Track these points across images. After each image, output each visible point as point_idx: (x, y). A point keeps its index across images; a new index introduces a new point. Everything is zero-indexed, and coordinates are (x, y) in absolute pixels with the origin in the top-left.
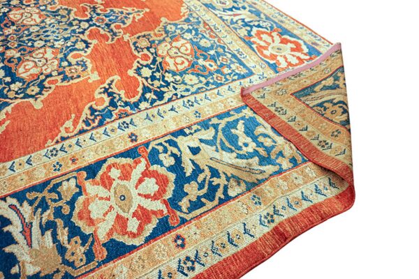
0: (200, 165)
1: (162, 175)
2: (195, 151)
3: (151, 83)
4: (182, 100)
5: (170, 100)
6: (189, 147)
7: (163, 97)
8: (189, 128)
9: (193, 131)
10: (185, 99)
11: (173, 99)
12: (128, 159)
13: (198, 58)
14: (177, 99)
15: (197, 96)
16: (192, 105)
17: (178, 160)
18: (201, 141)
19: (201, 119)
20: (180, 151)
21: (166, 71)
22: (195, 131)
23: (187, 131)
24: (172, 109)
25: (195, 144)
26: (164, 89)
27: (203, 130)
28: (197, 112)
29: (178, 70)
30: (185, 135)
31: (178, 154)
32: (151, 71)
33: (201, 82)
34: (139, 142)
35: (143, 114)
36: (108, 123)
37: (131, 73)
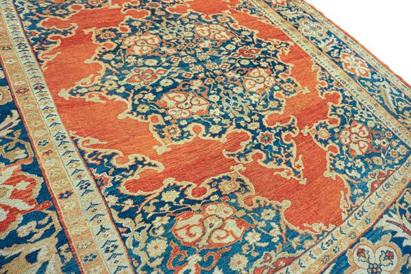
0: (10, 264)
1: (7, 227)
2: (32, 258)
3: (151, 203)
4: (118, 238)
5: (118, 226)
6: (39, 250)
7: (125, 218)
8: (70, 249)
9: (63, 253)
10: (119, 243)
11: (121, 230)
12: (38, 194)
13: (202, 253)
14: (120, 234)
15: (125, 256)
16: (107, 251)
17: (24, 240)
18: (45, 264)
19: (82, 262)
20: (35, 241)
21: (172, 218)
22: (62, 257)
23: (63, 248)
24: (103, 229)
25: (41, 257)
26: (139, 218)
27: (62, 266)
28: (95, 257)
29: (176, 230)
30: (58, 245)
31: (32, 240)
32: (173, 200)
33: (152, 260)
34: (58, 201)
35: (98, 200)
36: (91, 171)
37: (170, 181)
